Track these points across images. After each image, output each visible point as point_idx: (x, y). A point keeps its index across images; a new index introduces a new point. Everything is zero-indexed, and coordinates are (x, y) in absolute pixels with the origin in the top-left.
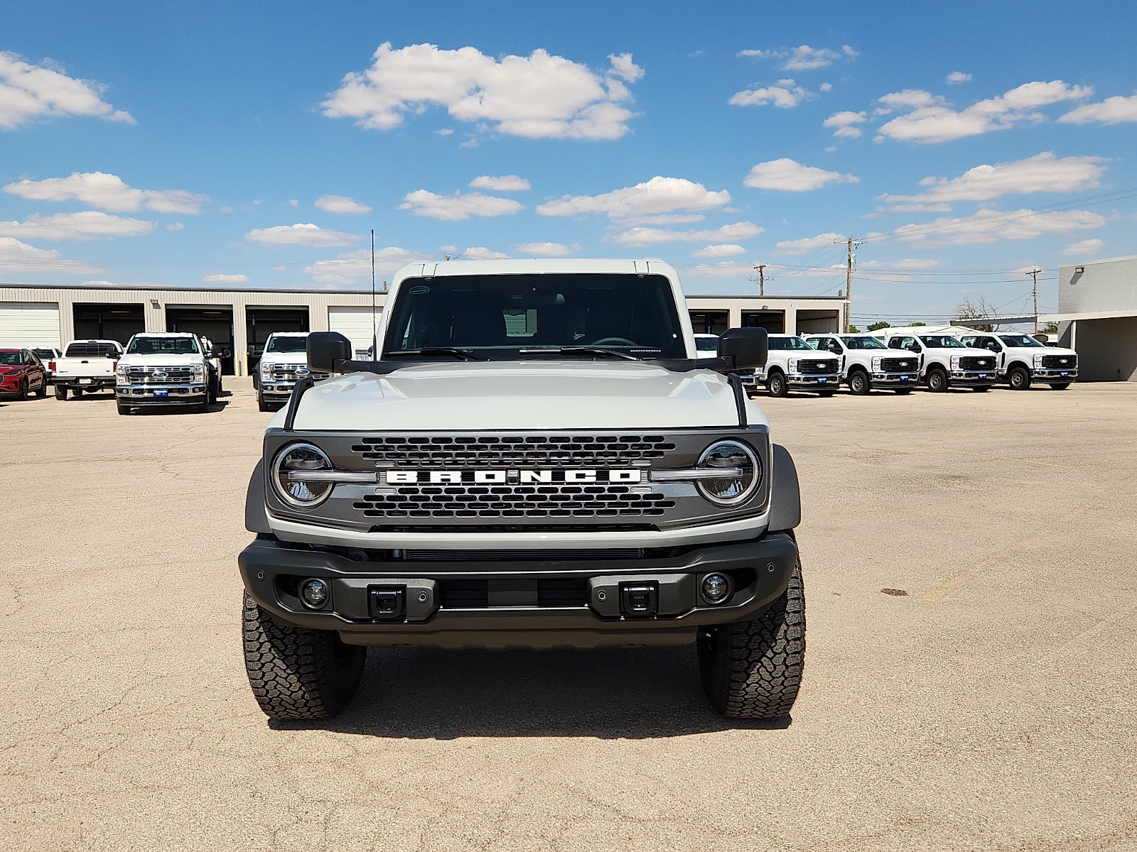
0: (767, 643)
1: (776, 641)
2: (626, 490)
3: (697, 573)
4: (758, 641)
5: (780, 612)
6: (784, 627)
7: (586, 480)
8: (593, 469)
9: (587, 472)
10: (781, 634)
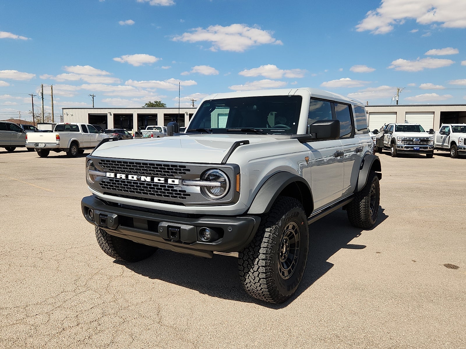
0: (250, 265)
1: (254, 265)
2: (173, 187)
3: (197, 227)
4: (247, 264)
5: (257, 252)
6: (257, 259)
7: (161, 182)
8: (163, 178)
9: (161, 179)
10: (256, 263)
